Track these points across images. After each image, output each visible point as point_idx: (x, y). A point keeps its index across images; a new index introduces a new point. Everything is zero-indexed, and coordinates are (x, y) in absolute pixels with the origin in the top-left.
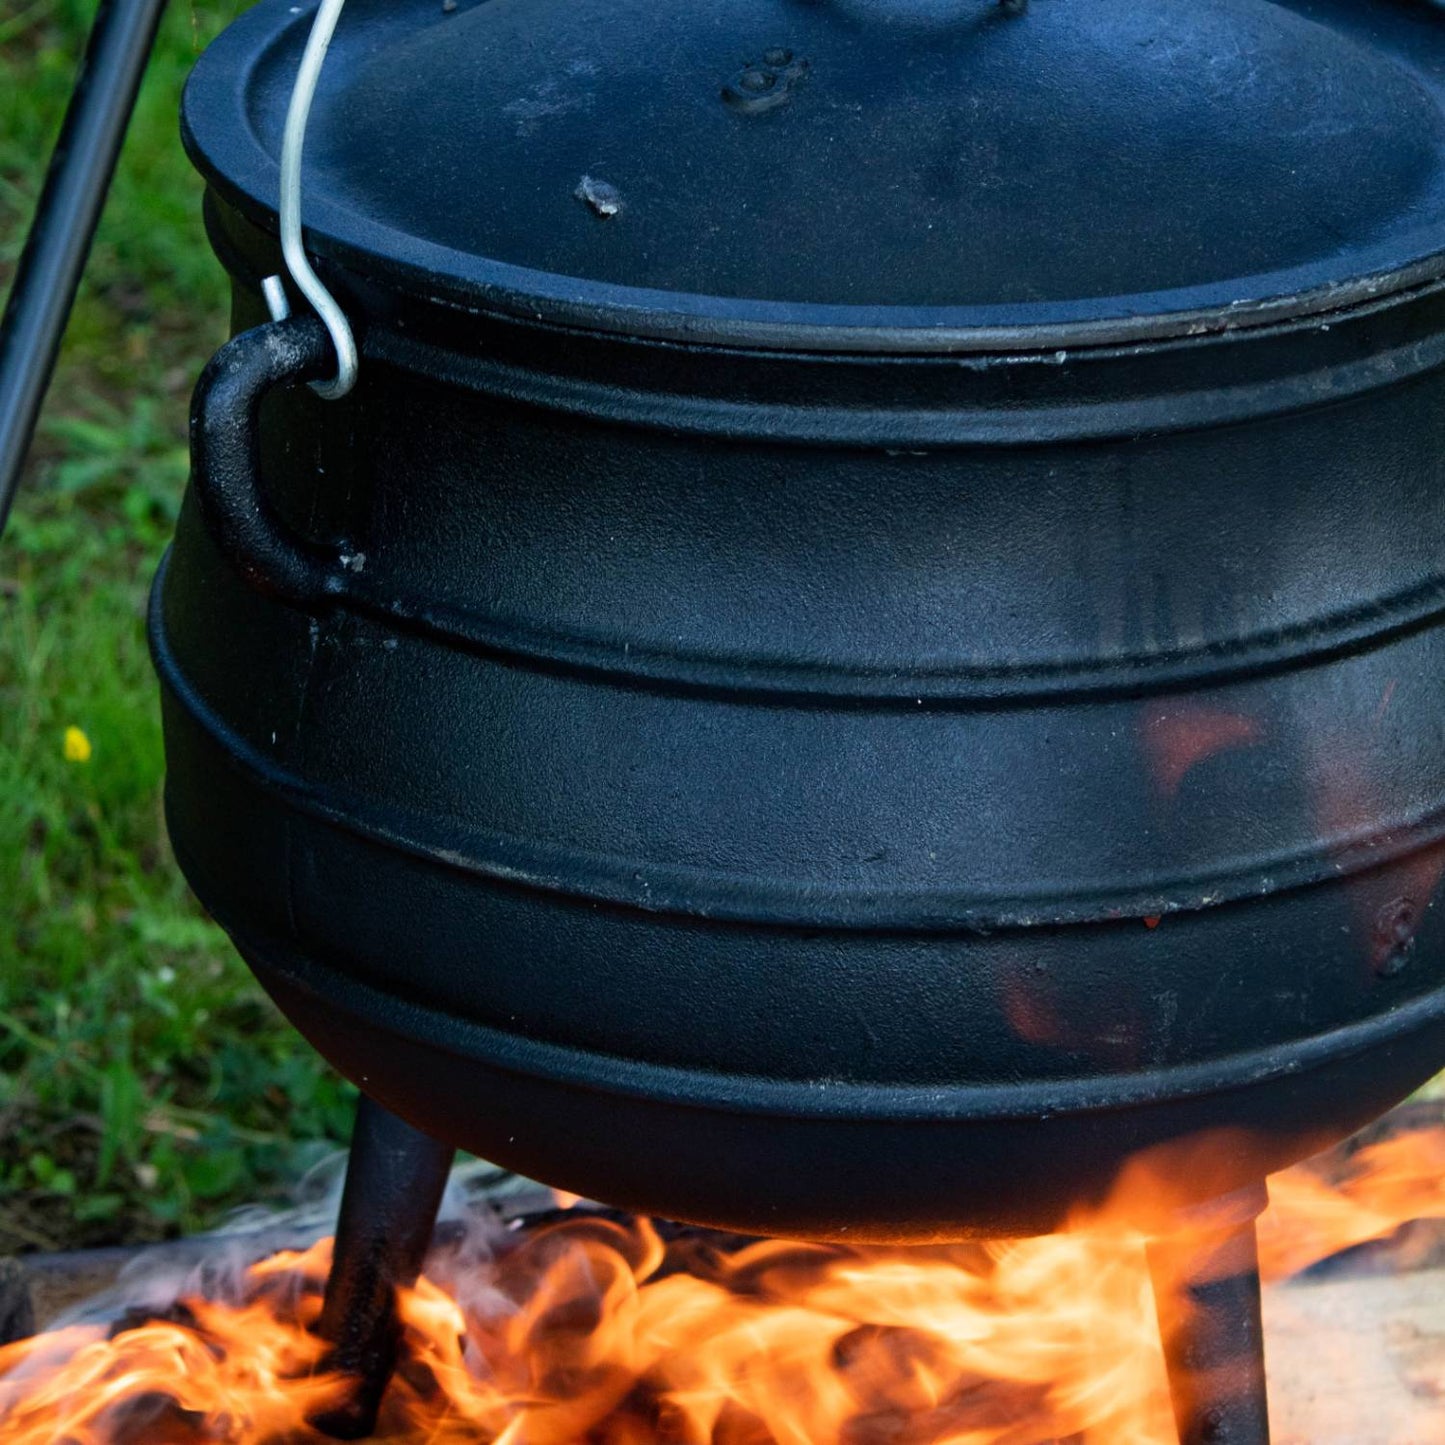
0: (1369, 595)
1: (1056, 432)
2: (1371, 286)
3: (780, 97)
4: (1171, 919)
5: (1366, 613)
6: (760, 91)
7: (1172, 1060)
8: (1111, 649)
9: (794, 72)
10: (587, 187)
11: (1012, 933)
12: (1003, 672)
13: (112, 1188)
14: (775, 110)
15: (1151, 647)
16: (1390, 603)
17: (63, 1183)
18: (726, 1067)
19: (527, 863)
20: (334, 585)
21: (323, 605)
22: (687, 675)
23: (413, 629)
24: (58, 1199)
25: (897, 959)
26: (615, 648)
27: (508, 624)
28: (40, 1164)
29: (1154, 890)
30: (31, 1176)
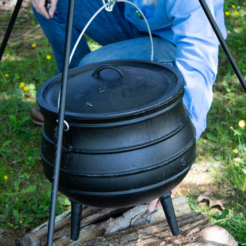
0: (174, 129)
1: (144, 119)
2: (170, 98)
3: (104, 90)
4: (164, 165)
5: (175, 130)
6: (102, 90)
7: (165, 179)
8: (152, 139)
9: (104, 87)
10: (88, 104)
11: (149, 170)
12: (143, 144)
13: (17, 225)
14: (104, 92)
15: (156, 138)
16: (177, 129)
17: (12, 225)
18: (122, 191)
19: (98, 174)
20: (70, 150)
21: (69, 152)
22: (111, 152)
23: (80, 153)
24: (12, 227)
25: (137, 176)
26: (103, 150)
27: (90, 150)
28: (9, 224)
29: (161, 163)
30: (8, 225)
